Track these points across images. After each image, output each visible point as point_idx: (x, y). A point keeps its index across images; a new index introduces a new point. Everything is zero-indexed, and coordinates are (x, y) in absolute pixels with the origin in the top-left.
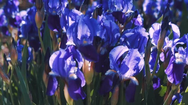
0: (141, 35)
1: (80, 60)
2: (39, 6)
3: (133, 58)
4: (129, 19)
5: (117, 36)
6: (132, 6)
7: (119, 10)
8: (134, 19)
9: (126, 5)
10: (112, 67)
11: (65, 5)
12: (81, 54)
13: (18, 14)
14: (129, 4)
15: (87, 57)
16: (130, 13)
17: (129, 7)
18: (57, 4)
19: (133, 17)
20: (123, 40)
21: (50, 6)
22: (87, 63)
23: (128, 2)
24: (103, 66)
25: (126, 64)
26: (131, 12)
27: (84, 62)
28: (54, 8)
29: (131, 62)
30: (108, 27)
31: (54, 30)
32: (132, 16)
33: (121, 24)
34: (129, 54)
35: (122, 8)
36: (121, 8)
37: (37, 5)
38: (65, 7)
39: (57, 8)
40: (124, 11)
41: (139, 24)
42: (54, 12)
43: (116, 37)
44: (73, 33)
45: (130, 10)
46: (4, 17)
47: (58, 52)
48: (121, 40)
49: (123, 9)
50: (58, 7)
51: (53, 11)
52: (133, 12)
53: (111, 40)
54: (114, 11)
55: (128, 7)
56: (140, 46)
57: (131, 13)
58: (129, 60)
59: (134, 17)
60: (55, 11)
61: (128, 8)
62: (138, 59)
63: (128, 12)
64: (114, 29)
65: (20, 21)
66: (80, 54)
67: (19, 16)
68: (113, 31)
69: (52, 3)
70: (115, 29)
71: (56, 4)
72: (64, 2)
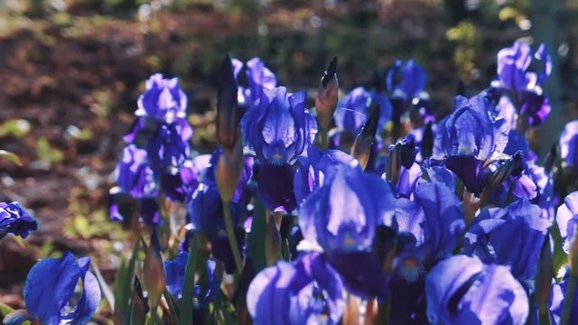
0: (527, 225)
1: (334, 295)
2: (229, 140)
3: (493, 292)
4: (495, 177)
5: (457, 228)
6: (507, 142)
7: (468, 153)
8: (512, 178)
9: (489, 138)
10: (433, 318)
11: (309, 137)
12: (341, 277)
13: (188, 164)
14: (497, 135)
15: (355, 287)
16: (501, 161)
17: (496, 143)
18: (288, 134)
19: (508, 171)
20: (475, 241)
21: (268, 140)
22: (356, 304)
23: (495, 130)
24: (413, 316)
25: (473, 308)
26: (503, 158)
27: (348, 301)
28: (278, 144)
29: (487, 305)
30: (430, 200)
31: (276, 210)
32: (504, 170)
33: (473, 194)
34: (482, 280)
35: (476, 147)
36: (474, 147)
37: (221, 135)
38: (309, 142)
39: (287, 146)
40: (481, 156)
41: (528, 194)
42: (277, 158)
43: (452, 229)
44: (316, 216)
45: (498, 152)
46: (149, 171)
47: (271, 271)
48: (468, 239)
49: (479, 148)
50: (291, 142)
51: (275, 153)
52: (507, 157)
53: (437, 239)
54: (453, 155)
55: (492, 143)
56: (523, 258)
57: (503, 161)
58: (483, 299)
59: (510, 171)
60: (280, 154)
61: (493, 147)
62: (508, 296)
63: (492, 158)
64: (447, 206)
65: (194, 184)
66: (337, 277)
67: (190, 170)
68: (444, 213)
69: (273, 130)
70: (450, 208)
71: (285, 135)
72: (309, 130)
